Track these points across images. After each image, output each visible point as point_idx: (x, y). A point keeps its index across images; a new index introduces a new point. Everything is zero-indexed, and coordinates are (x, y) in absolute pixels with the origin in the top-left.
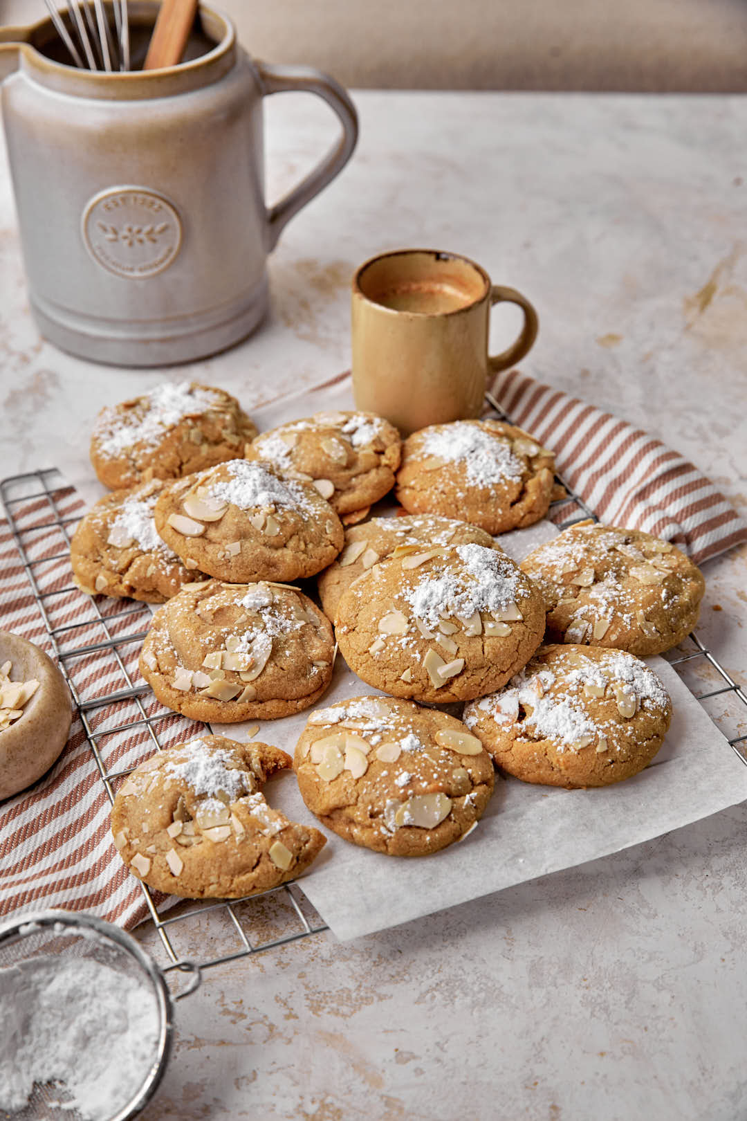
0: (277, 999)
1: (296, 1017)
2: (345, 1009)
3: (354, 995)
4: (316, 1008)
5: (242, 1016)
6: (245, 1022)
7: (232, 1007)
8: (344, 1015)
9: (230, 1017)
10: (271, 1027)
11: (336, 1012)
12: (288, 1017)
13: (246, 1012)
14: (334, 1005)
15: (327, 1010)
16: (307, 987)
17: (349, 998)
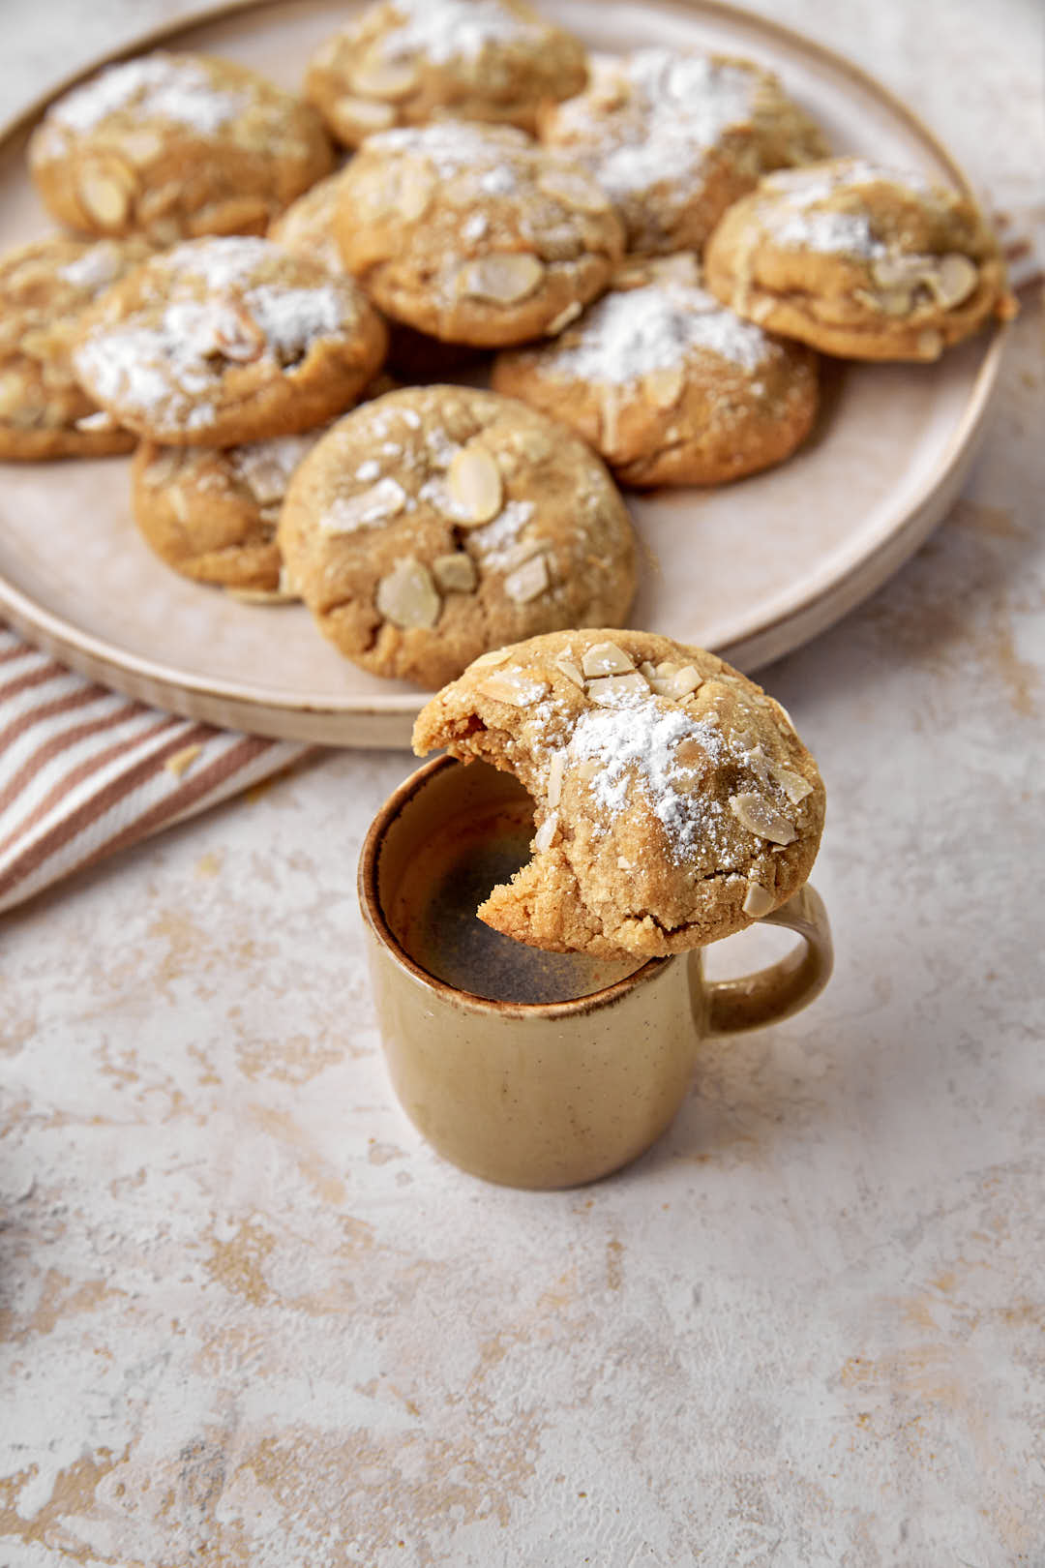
0: (191, 1050)
1: (218, 1081)
2: (297, 1071)
3: (313, 1048)
4: (250, 1067)
5: (132, 1077)
6: (134, 1089)
7: (118, 1062)
8: (295, 1081)
9: (115, 1079)
10: (177, 1096)
11: (282, 1075)
12: (205, 1081)
13: (139, 1070)
14: (280, 1063)
15: (269, 1070)
16: (240, 1031)
17: (306, 1052)
